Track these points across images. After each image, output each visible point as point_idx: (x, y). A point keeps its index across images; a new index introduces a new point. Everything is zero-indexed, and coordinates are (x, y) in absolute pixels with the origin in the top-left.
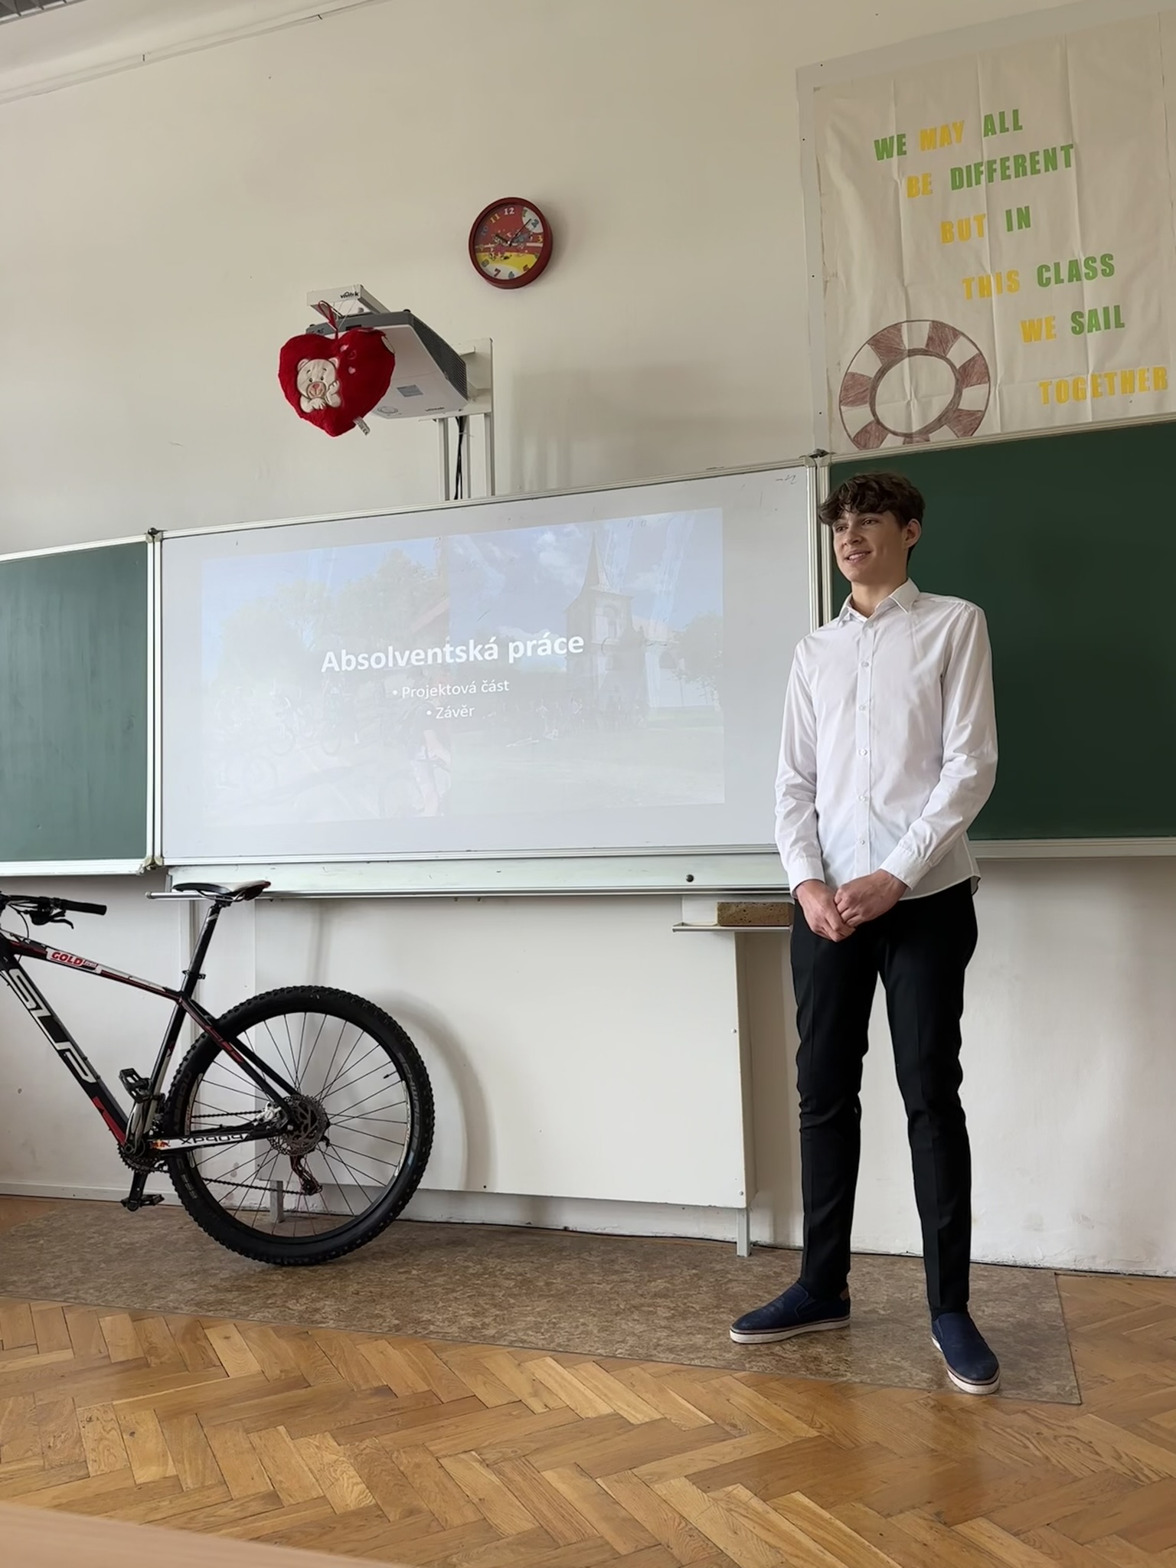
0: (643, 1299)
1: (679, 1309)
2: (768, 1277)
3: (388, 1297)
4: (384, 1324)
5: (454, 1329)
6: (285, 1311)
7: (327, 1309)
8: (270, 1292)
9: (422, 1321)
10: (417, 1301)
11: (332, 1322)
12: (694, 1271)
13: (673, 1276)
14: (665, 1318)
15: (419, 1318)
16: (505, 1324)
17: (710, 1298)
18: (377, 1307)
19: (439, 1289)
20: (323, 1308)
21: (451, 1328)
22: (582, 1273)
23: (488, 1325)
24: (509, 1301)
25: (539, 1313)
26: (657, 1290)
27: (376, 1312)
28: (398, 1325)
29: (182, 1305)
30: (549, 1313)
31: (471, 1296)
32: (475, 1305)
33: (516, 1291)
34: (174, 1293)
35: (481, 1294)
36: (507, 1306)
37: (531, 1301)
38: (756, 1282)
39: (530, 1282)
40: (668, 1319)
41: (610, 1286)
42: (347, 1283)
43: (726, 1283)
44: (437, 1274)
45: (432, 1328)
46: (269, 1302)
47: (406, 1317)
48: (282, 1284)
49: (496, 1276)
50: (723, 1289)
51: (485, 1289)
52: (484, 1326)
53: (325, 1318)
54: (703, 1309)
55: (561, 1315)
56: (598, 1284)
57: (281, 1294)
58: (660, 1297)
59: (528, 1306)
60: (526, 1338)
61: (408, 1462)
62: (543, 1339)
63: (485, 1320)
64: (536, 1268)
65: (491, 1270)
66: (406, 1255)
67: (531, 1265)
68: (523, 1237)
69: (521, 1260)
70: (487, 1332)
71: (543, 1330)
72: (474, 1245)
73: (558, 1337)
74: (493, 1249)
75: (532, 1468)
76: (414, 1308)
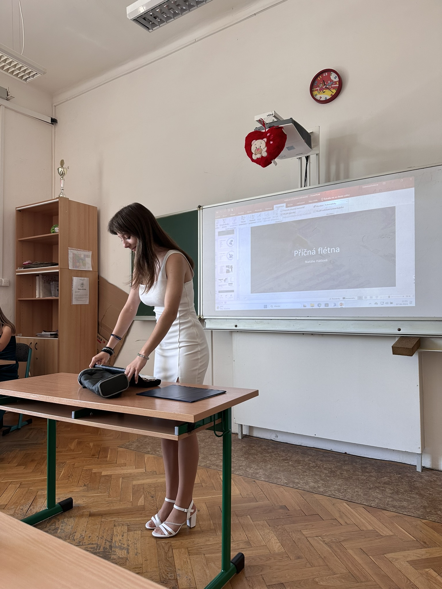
0: (380, 484)
1: (395, 490)
2: (431, 481)
3: (282, 472)
4: (281, 482)
5: (307, 487)
6: (246, 472)
8: (241, 464)
9: (295, 482)
10: (293, 474)
11: (263, 478)
12: (399, 475)
13: (391, 476)
14: (389, 493)
15: (294, 481)
16: (326, 488)
17: (407, 487)
18: (279, 474)
19: (300, 471)
20: (259, 473)
21: (306, 487)
22: (354, 471)
23: (320, 487)
24: (327, 478)
25: (339, 485)
26: (385, 481)
27: (278, 477)
28: (287, 483)
29: (212, 466)
30: (343, 485)
31: (313, 475)
32: (314, 479)
33: (329, 475)
34: (208, 460)
35: (316, 475)
36: (326, 481)
37: (335, 479)
38: (426, 483)
39: (334, 472)
40: (391, 494)
41: (366, 477)
42: (267, 464)
43: (413, 482)
44: (299, 465)
46: (241, 468)
47: (289, 480)
48: (244, 462)
49: (321, 468)
50: (413, 484)
51: (317, 473)
52: (319, 487)
53: (260, 477)
54: (405, 491)
55: (348, 487)
56: (361, 476)
57: (244, 466)
58: (387, 485)
59: (334, 481)
60: (335, 494)
61: (296, 537)
62: (342, 495)
63: (319, 485)
64: (336, 467)
65: (319, 466)
66: (287, 456)
67: (334, 465)
68: (329, 454)
69: (330, 463)
70: (320, 490)
71: (341, 492)
72: (311, 455)
73: (348, 495)
74: (318, 457)
75: (343, 547)
76: (292, 477)
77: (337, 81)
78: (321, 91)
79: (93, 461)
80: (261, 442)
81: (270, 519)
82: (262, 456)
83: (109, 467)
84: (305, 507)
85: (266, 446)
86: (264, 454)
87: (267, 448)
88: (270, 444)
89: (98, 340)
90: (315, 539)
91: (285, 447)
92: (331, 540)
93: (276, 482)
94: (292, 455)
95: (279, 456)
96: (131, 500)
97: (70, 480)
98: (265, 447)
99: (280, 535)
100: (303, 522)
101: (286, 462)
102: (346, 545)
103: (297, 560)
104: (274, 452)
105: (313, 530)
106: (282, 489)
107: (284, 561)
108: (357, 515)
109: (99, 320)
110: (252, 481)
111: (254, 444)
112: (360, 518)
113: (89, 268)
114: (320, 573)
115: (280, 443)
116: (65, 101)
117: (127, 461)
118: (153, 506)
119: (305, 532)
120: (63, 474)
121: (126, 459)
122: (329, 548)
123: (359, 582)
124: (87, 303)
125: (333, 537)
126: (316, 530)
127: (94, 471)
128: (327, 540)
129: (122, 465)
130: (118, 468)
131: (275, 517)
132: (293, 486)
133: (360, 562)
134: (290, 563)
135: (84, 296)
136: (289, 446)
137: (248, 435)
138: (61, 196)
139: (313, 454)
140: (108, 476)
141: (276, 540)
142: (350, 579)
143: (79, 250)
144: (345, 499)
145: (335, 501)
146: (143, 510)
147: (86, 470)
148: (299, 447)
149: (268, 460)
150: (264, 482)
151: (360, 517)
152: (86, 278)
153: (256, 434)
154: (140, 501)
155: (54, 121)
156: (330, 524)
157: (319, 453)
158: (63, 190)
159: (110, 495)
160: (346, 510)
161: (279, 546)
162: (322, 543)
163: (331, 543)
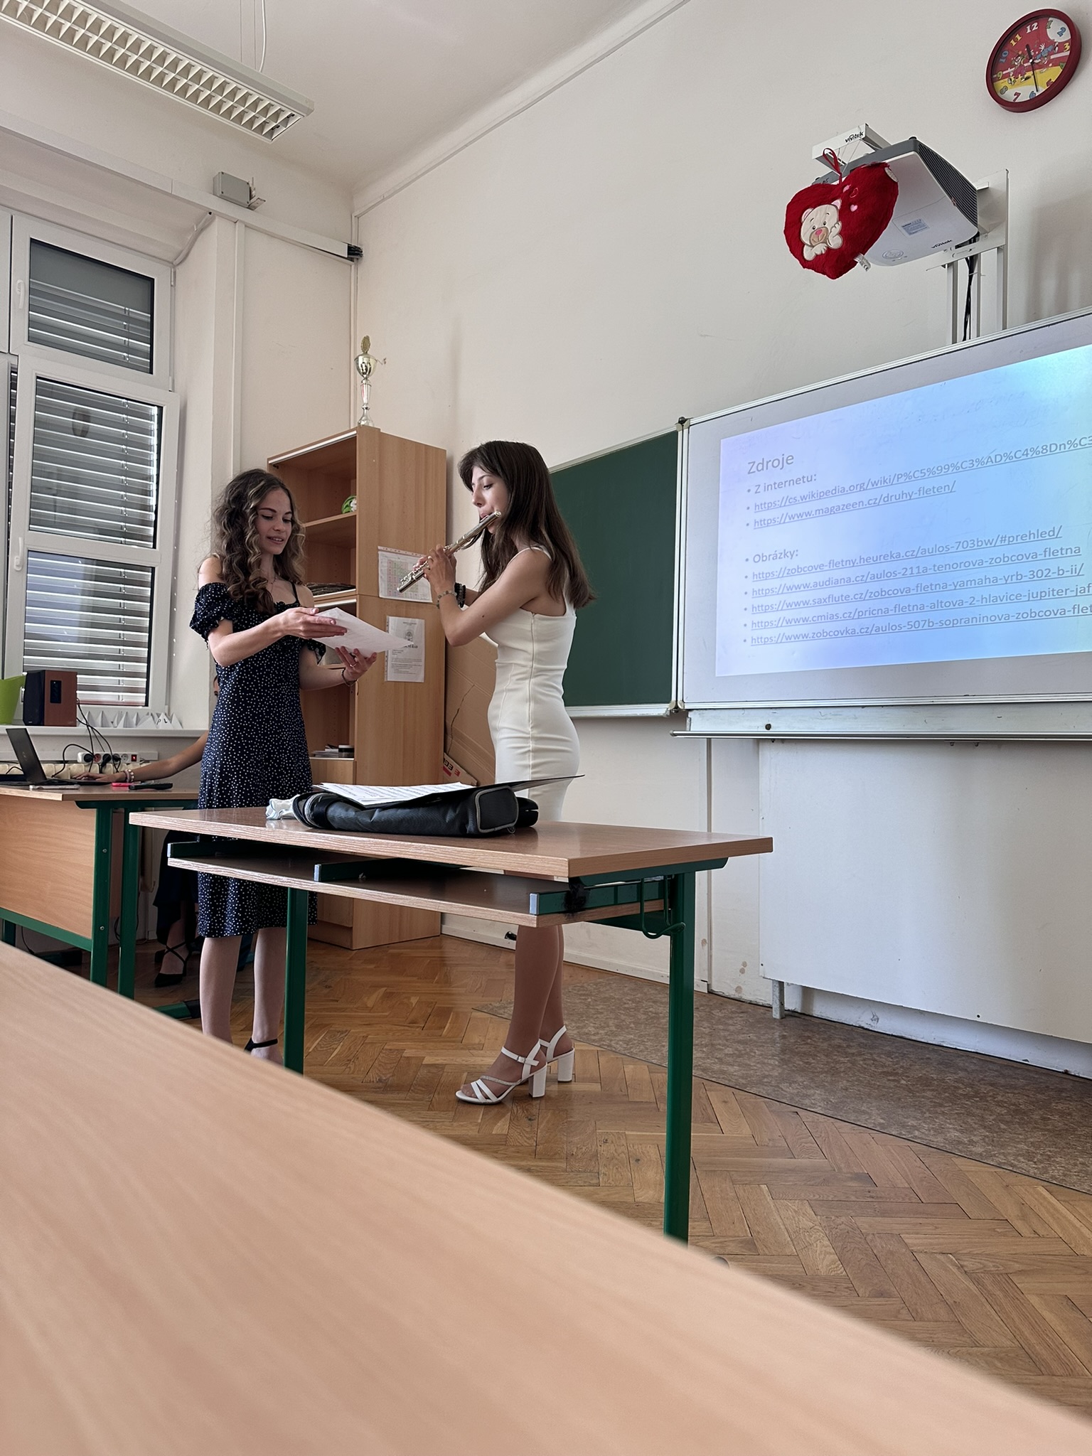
3: (876, 1099)
4: (869, 1121)
5: (940, 1139)
6: (778, 1091)
7: (816, 1096)
8: (767, 1073)
9: (908, 1126)
10: (904, 1107)
11: (820, 1108)
15: (905, 1122)
16: (993, 1146)
18: (865, 1105)
19: (928, 1102)
20: (813, 1095)
21: (936, 1138)
22: (1084, 1116)
23: (975, 1143)
24: (999, 1126)
25: (1032, 1143)
27: (863, 1108)
28: (883, 1124)
30: (1042, 1145)
31: (961, 1113)
32: (963, 1123)
33: (1008, 1118)
35: (969, 1114)
36: (997, 1130)
37: (1024, 1130)
39: (1024, 1113)
42: (837, 1079)
44: (925, 1088)
45: (917, 1133)
46: (765, 1080)
47: (892, 1118)
49: (987, 1101)
51: (974, 1110)
52: (971, 1142)
53: (814, 1104)
55: (1056, 1150)
57: (776, 1076)
59: (1020, 1134)
60: (1017, 1163)
61: (882, 1247)
62: (1036, 1168)
63: (973, 1137)
64: (1033, 1102)
65: (982, 1095)
66: (896, 1066)
67: (1025, 1097)
68: (1018, 1072)
69: (1016, 1092)
70: (974, 1149)
71: (1036, 1160)
72: (966, 1070)
73: (1053, 1170)
74: (985, 1076)
75: (1014, 1286)
76: (900, 1112)
77: (1066, 42)
78: (1020, 77)
79: (410, 1034)
80: (832, 1031)
81: (821, 1198)
82: (830, 1060)
83: (442, 1049)
84: (925, 1183)
85: (844, 1040)
86: (835, 1057)
87: (845, 1045)
88: (856, 1036)
89: (444, 769)
90: (936, 1257)
91: (896, 1046)
92: (982, 1266)
93: (854, 1120)
94: (911, 1065)
95: (873, 1064)
96: (479, 1121)
97: (350, 1068)
98: (840, 1041)
99: (840, 1238)
100: (912, 1216)
101: (891, 1078)
102: (1022, 1283)
103: (876, 1299)
104: (864, 1054)
105: (936, 1238)
106: (866, 1136)
107: (838, 1297)
108: (1071, 1218)
109: (447, 721)
110: (790, 1112)
111: (812, 1031)
112: (1077, 1226)
113: (424, 595)
114: (936, 1336)
115: (882, 1035)
116: (379, 203)
117: (487, 1041)
118: (527, 1138)
119: (909, 1240)
120: (336, 1055)
121: (485, 1036)
122: (971, 1284)
123: (1043, 1375)
124: (420, 679)
125: (991, 1260)
126: (943, 1238)
127: (407, 1053)
128: (969, 1264)
129: (475, 1046)
130: (464, 1051)
131: (835, 1196)
132: (901, 1133)
133: (1060, 1328)
134: (855, 1303)
135: (414, 663)
136: (909, 1044)
137: (799, 1011)
138: (363, 423)
139: (972, 1067)
140: (437, 1067)
141: (826, 1247)
142: (1021, 1363)
143: (401, 552)
144: (1044, 1177)
145: (1012, 1178)
146: (502, 1145)
147: (391, 1050)
148: (936, 1048)
149: (842, 1069)
150: (820, 1115)
151: (1078, 1224)
152: (417, 620)
153: (820, 1010)
154: (499, 1124)
155: (354, 252)
156: (989, 1230)
157: (991, 1066)
158: (366, 408)
159: (433, 1106)
160: (1041, 1204)
161: (833, 1262)
162: (955, 1270)
163: (982, 1273)
